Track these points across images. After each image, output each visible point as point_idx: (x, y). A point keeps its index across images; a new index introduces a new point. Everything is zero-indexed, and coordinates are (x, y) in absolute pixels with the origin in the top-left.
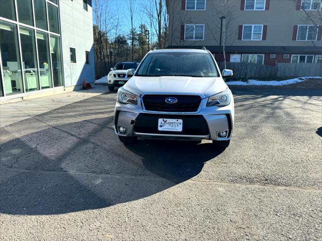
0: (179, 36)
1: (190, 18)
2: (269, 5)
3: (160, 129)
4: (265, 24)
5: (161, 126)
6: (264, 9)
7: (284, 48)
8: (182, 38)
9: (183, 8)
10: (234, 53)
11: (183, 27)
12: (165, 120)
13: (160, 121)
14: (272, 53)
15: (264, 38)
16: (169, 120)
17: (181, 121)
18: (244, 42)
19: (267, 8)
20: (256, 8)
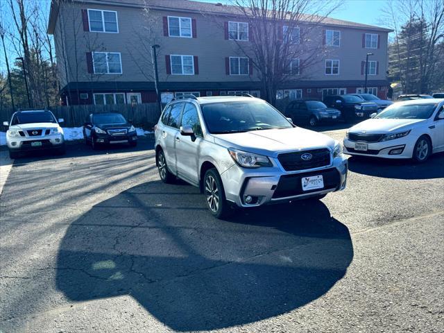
0: (86, 68)
1: (103, 44)
2: (196, 31)
3: (304, 189)
4: (195, 55)
5: (305, 186)
6: (191, 37)
7: (219, 84)
8: (91, 70)
9: (86, 29)
10: (165, 91)
11: (89, 55)
12: (307, 178)
13: (303, 180)
14: (208, 90)
15: (197, 72)
16: (311, 178)
17: (321, 177)
18: (174, 77)
19: (195, 36)
20: (182, 35)
